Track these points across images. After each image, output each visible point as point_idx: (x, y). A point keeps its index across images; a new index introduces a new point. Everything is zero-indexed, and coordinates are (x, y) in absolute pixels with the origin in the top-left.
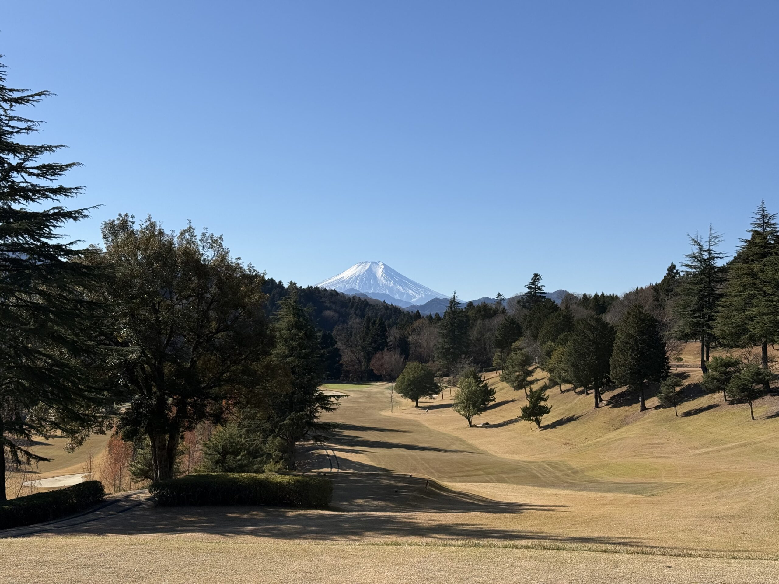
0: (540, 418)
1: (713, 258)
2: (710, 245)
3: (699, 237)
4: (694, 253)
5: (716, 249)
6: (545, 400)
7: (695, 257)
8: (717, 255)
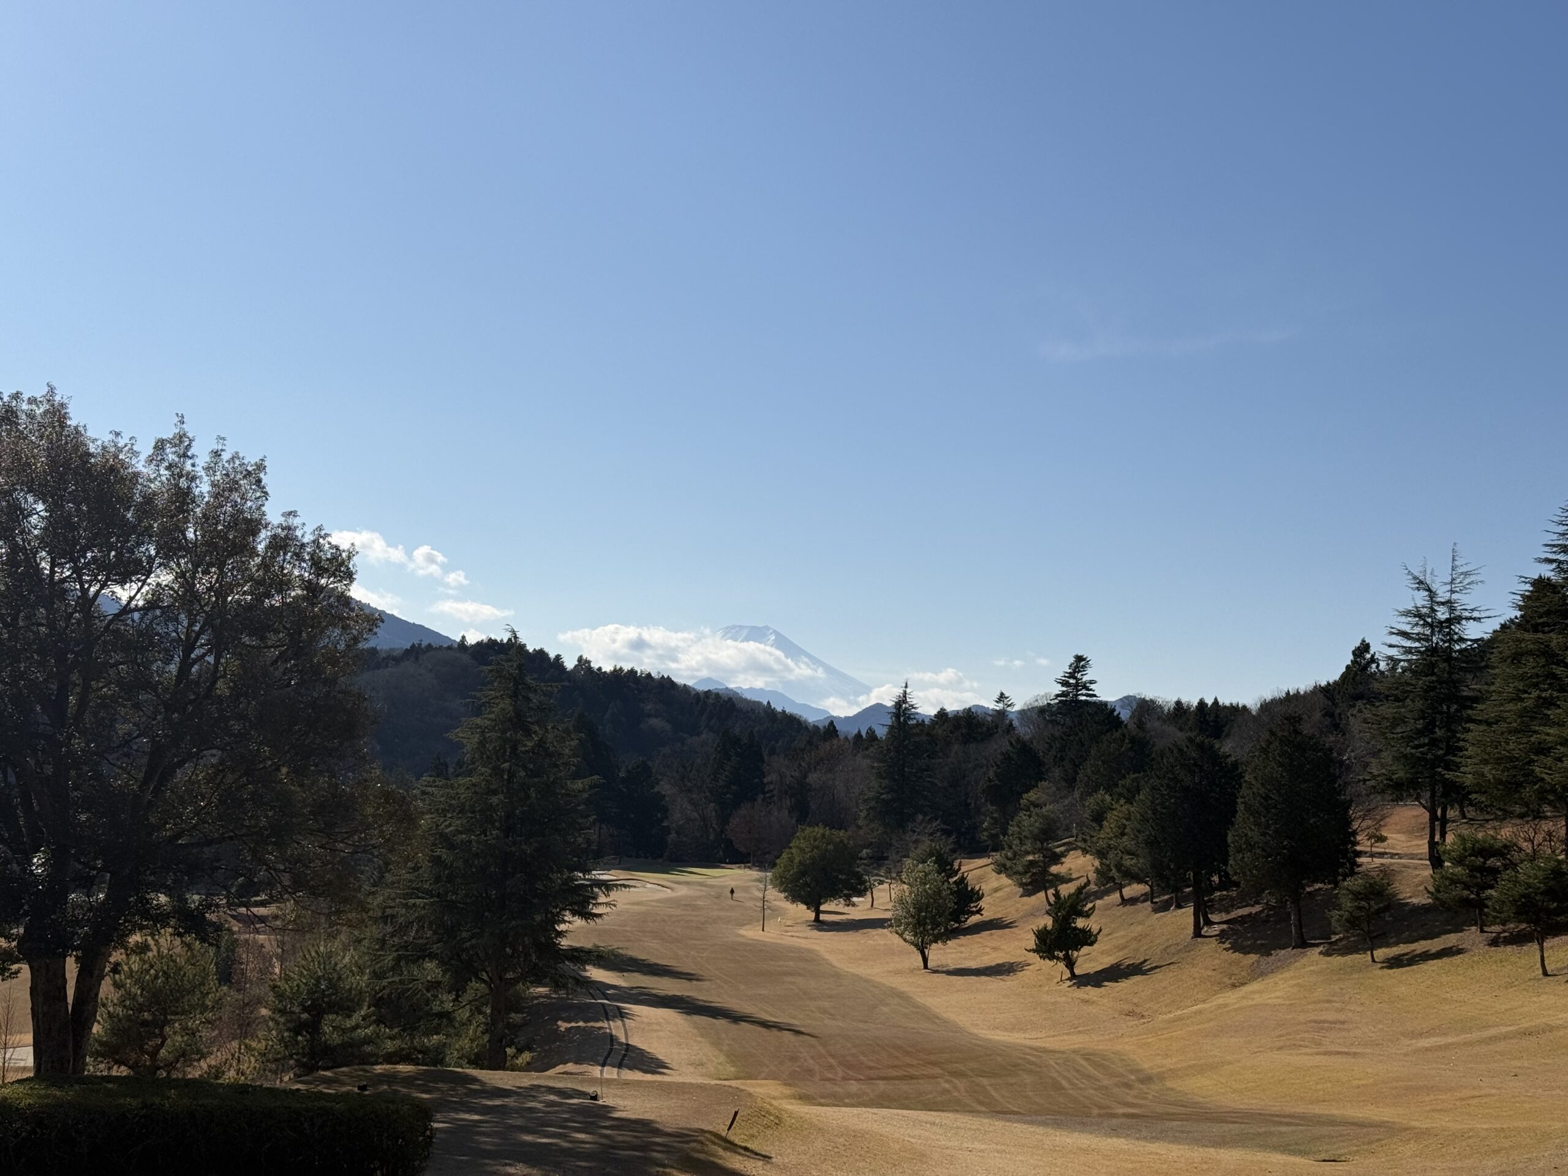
0: (1075, 954)
1: (1459, 619)
2: (1452, 592)
3: (1429, 571)
4: (1416, 607)
5: (1466, 601)
6: (1087, 915)
7: (1419, 615)
8: (1466, 614)
